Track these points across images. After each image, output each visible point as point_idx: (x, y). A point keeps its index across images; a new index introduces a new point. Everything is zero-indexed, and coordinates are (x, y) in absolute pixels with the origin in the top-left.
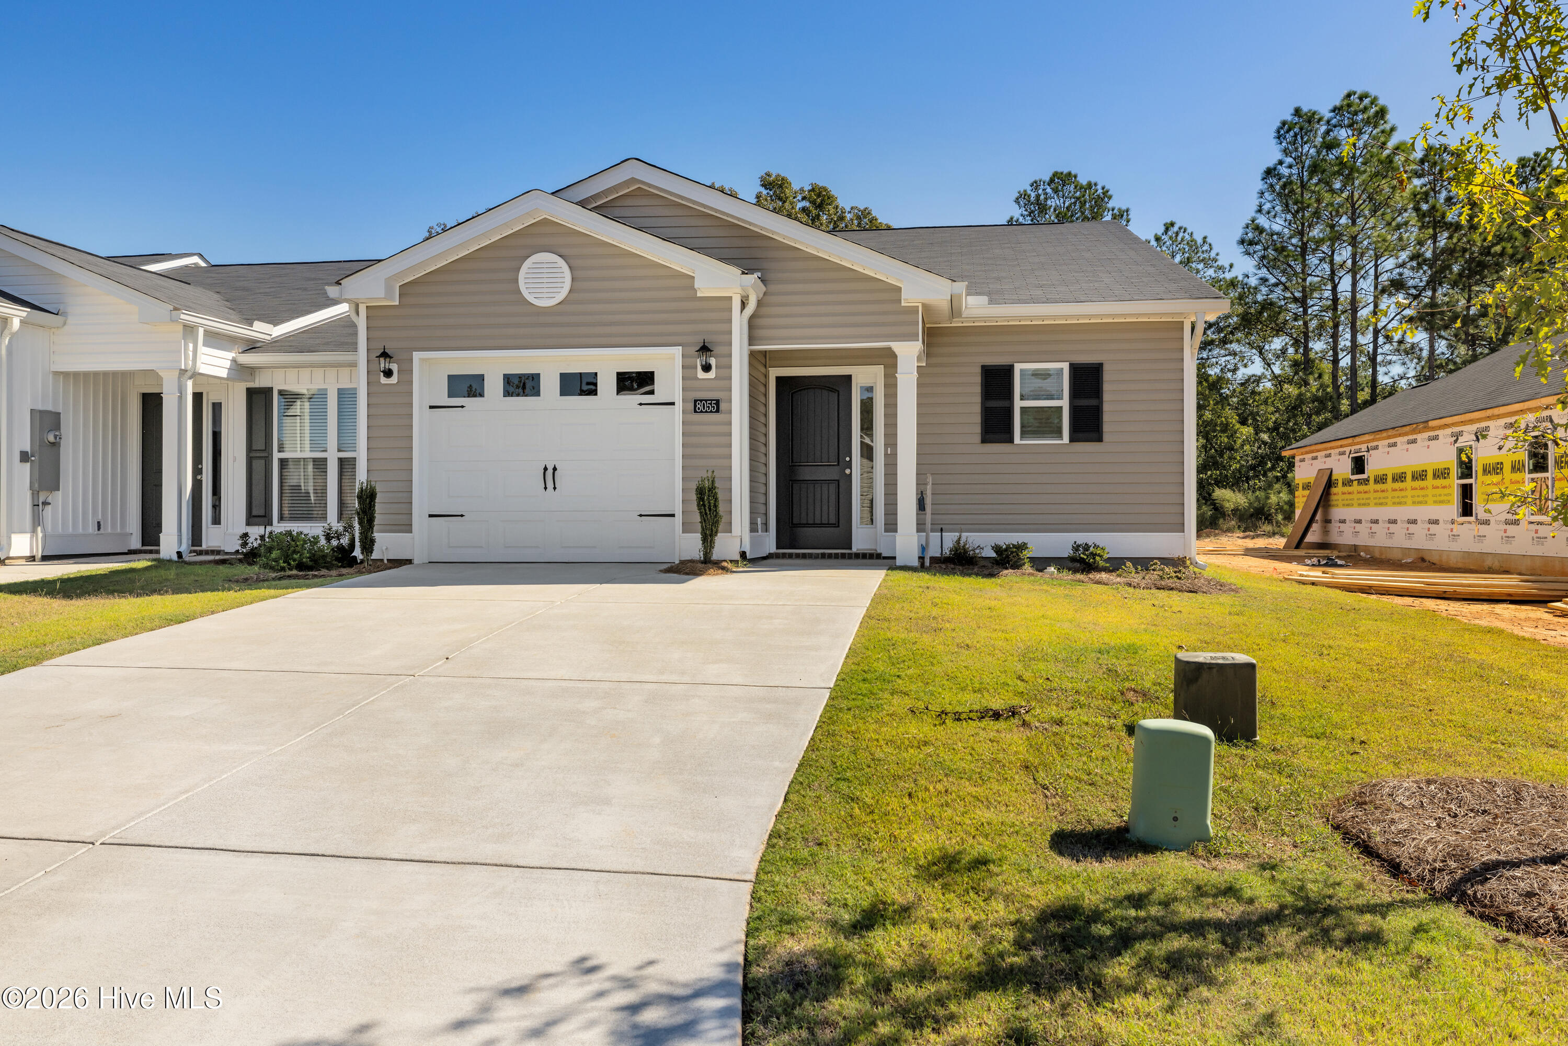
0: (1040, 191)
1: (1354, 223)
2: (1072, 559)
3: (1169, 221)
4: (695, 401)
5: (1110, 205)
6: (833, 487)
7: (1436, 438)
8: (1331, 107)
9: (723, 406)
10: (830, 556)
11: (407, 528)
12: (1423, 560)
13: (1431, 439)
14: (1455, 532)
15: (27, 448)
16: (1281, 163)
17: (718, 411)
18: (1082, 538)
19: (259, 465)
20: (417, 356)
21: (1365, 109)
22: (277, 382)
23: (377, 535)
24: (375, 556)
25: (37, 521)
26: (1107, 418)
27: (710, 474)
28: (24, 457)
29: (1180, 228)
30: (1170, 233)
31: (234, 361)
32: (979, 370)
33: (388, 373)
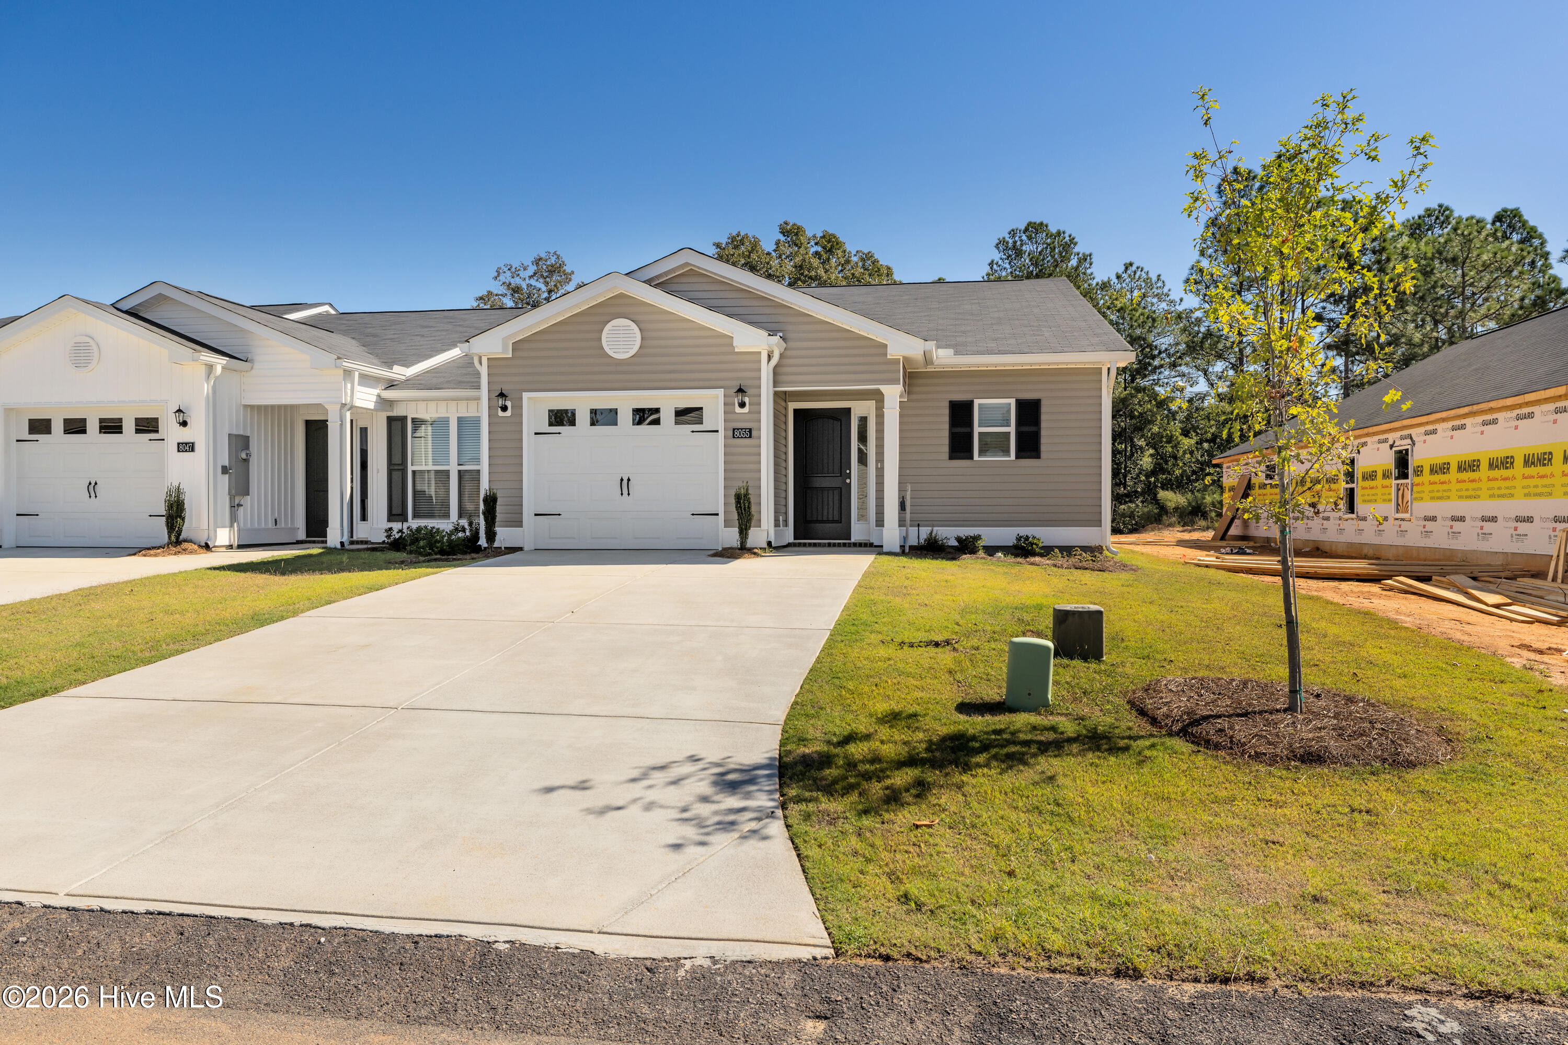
0: (1017, 238)
2: (1016, 547)
3: (1128, 262)
4: (734, 430)
5: (1076, 250)
6: (836, 492)
8: (1264, 166)
9: (754, 433)
10: (834, 545)
11: (519, 523)
12: (1318, 549)
14: (1342, 527)
15: (227, 464)
16: (1221, 214)
17: (750, 437)
18: (1024, 531)
19: (397, 475)
20: (526, 395)
22: (411, 412)
23: (497, 529)
24: (496, 545)
25: (233, 519)
26: (1044, 440)
27: (745, 484)
28: (225, 470)
29: (1138, 268)
30: (1129, 272)
31: (379, 396)
32: (947, 404)
33: (504, 409)
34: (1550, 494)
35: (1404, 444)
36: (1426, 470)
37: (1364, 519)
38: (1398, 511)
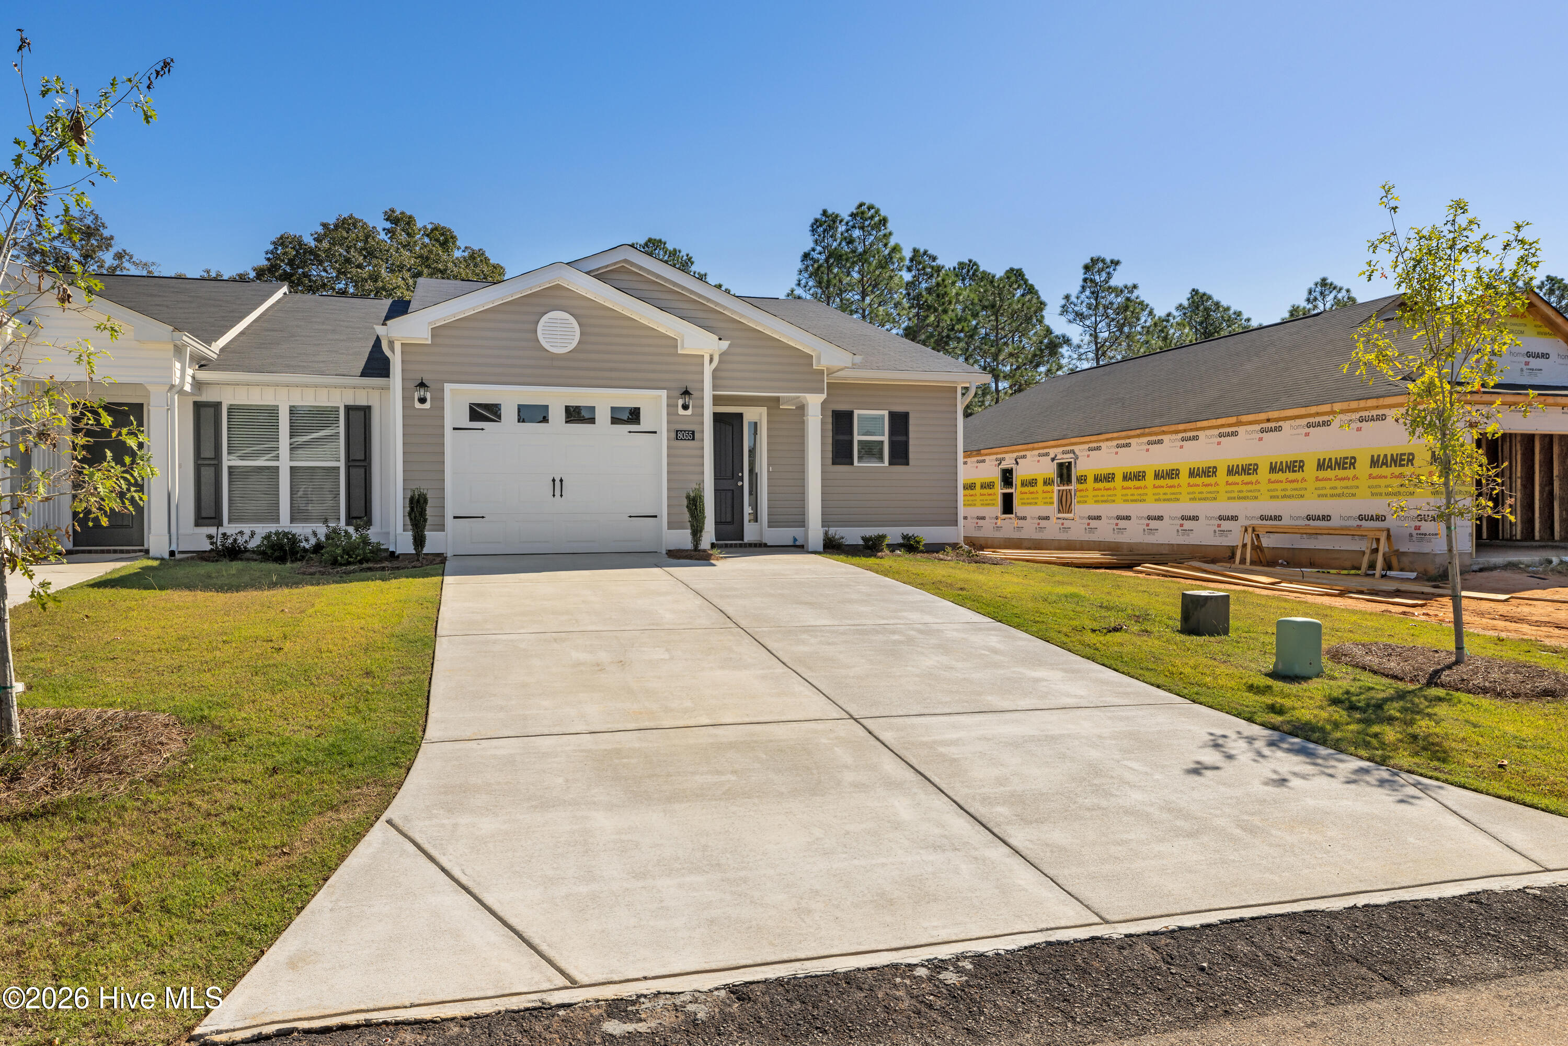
1: (863, 299)
2: (906, 545)
6: (729, 494)
7: (984, 461)
8: (849, 213)
11: (441, 527)
13: (978, 462)
14: (997, 525)
16: (814, 250)
18: (910, 531)
19: (208, 473)
20: (448, 387)
21: (872, 218)
23: (427, 534)
24: (425, 551)
26: (912, 449)
27: (698, 486)
31: (194, 377)
32: (831, 414)
33: (422, 400)
34: (1215, 499)
35: (1067, 458)
36: (1090, 479)
37: (1024, 518)
38: (1059, 511)
